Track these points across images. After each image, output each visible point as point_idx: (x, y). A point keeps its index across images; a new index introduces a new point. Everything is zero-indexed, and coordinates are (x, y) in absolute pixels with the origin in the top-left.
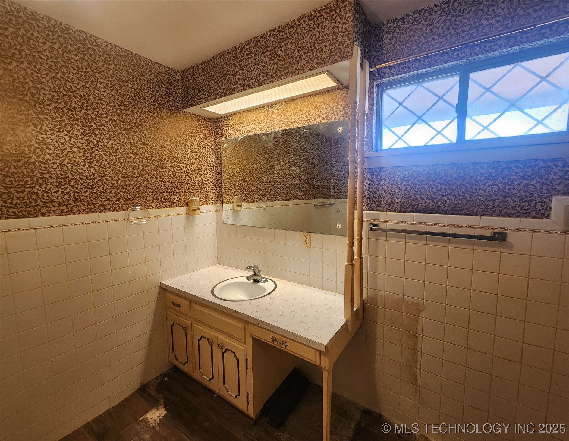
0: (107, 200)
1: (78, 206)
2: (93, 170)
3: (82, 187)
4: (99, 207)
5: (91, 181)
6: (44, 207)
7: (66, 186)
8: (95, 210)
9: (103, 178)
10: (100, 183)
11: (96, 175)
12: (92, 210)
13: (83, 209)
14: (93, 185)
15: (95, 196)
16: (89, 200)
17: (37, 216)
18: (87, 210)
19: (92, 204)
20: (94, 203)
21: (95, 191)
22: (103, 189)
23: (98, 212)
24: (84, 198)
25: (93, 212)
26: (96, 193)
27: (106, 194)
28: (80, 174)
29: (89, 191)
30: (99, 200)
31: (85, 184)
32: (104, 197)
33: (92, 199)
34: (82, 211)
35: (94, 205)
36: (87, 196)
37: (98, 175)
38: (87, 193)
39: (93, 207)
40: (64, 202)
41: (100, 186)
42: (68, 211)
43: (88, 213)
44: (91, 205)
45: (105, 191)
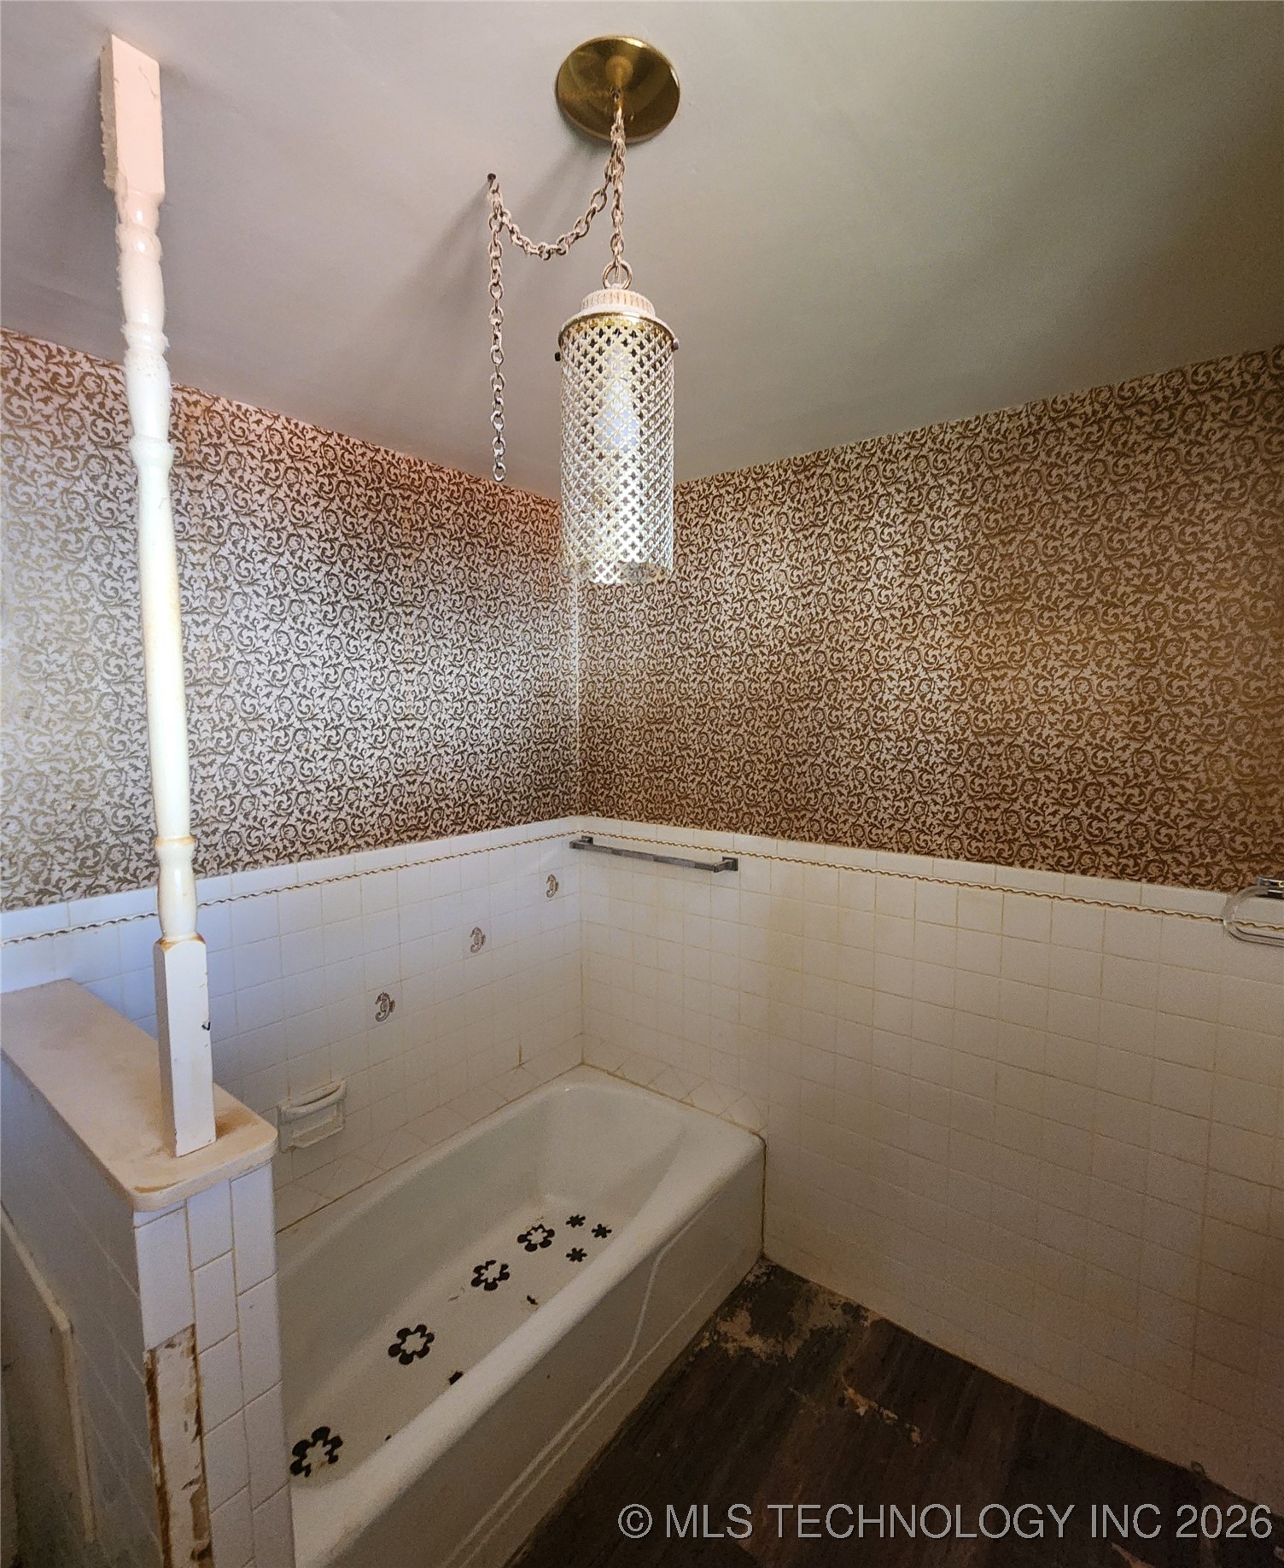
0: (1175, 849)
1: (1095, 854)
2: (1147, 760)
3: (1113, 806)
4: (1146, 867)
5: (1136, 791)
6: (1025, 845)
7: (1075, 801)
8: (1136, 873)
9: (1170, 785)
10: (1161, 798)
11: (1153, 775)
12: (1129, 871)
13: (1105, 865)
14: (1141, 802)
15: (1141, 833)
16: (1125, 843)
17: (1011, 864)
18: (1114, 869)
19: (1130, 856)
20: (1136, 851)
21: (1144, 819)
22: (1167, 814)
23: (1144, 880)
24: (1111, 834)
25: (1131, 877)
26: (1145, 825)
27: (1172, 832)
28: (1112, 771)
29: (1129, 817)
30: (1152, 846)
31: (1120, 799)
32: (1165, 840)
33: (1133, 842)
34: (1103, 868)
35: (1135, 857)
36: (1120, 832)
37: (1158, 773)
38: (1123, 823)
39: (1131, 862)
40: (1065, 839)
41: (1161, 807)
42: (1070, 864)
43: (1116, 877)
44: (1126, 857)
45: (1174, 821)
